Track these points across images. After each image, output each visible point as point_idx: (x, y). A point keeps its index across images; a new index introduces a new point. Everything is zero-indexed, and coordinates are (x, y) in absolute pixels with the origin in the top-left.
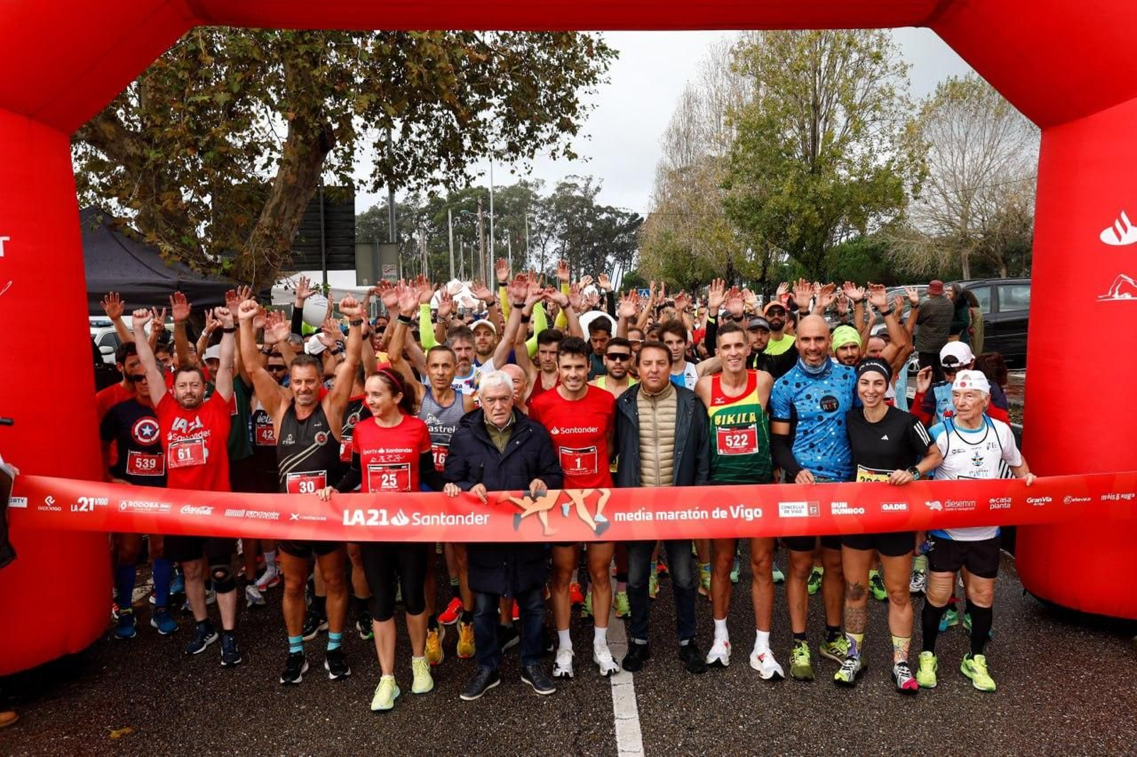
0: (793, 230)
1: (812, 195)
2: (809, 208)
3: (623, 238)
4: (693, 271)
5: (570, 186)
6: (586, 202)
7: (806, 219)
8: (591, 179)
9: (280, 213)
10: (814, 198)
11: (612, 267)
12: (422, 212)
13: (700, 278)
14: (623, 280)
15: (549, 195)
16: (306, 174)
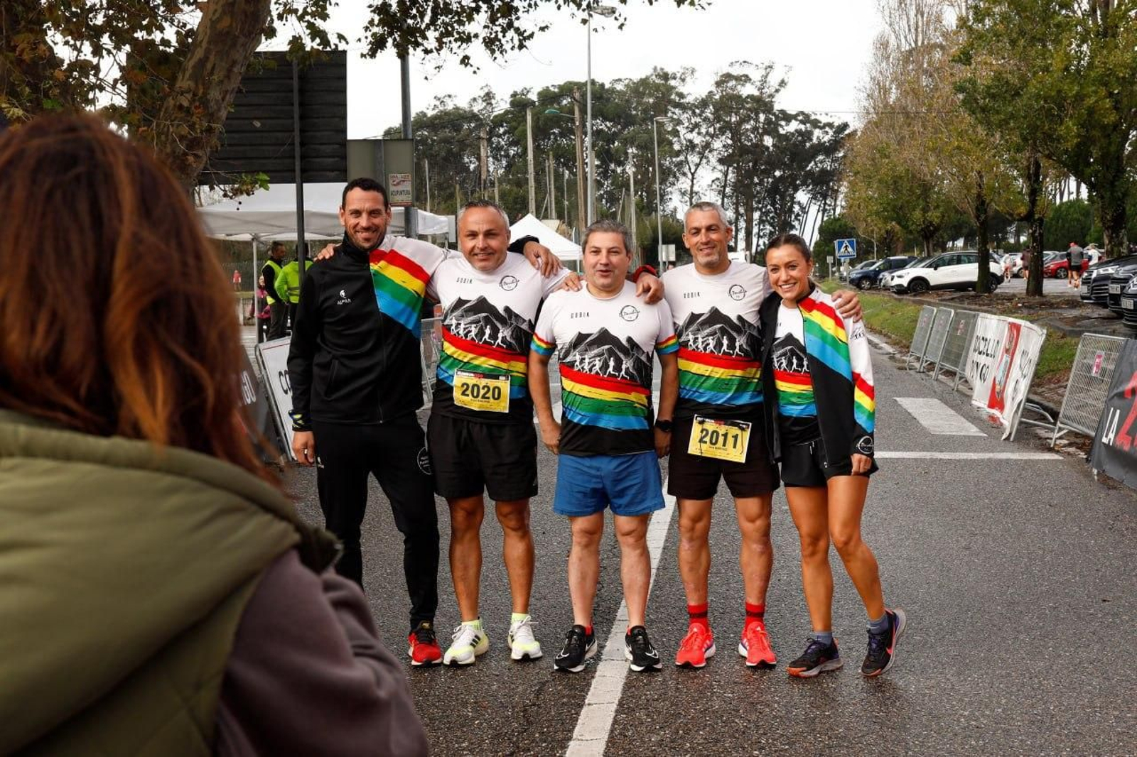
0: (1070, 129)
1: (1100, 71)
2: (1096, 92)
3: (821, 163)
4: (925, 210)
5: (738, 78)
6: (762, 104)
7: (1091, 111)
8: (771, 67)
9: (205, 73)
10: (1103, 75)
11: (804, 210)
12: (499, 121)
13: (936, 221)
14: (821, 230)
15: (704, 94)
16: (245, 13)
